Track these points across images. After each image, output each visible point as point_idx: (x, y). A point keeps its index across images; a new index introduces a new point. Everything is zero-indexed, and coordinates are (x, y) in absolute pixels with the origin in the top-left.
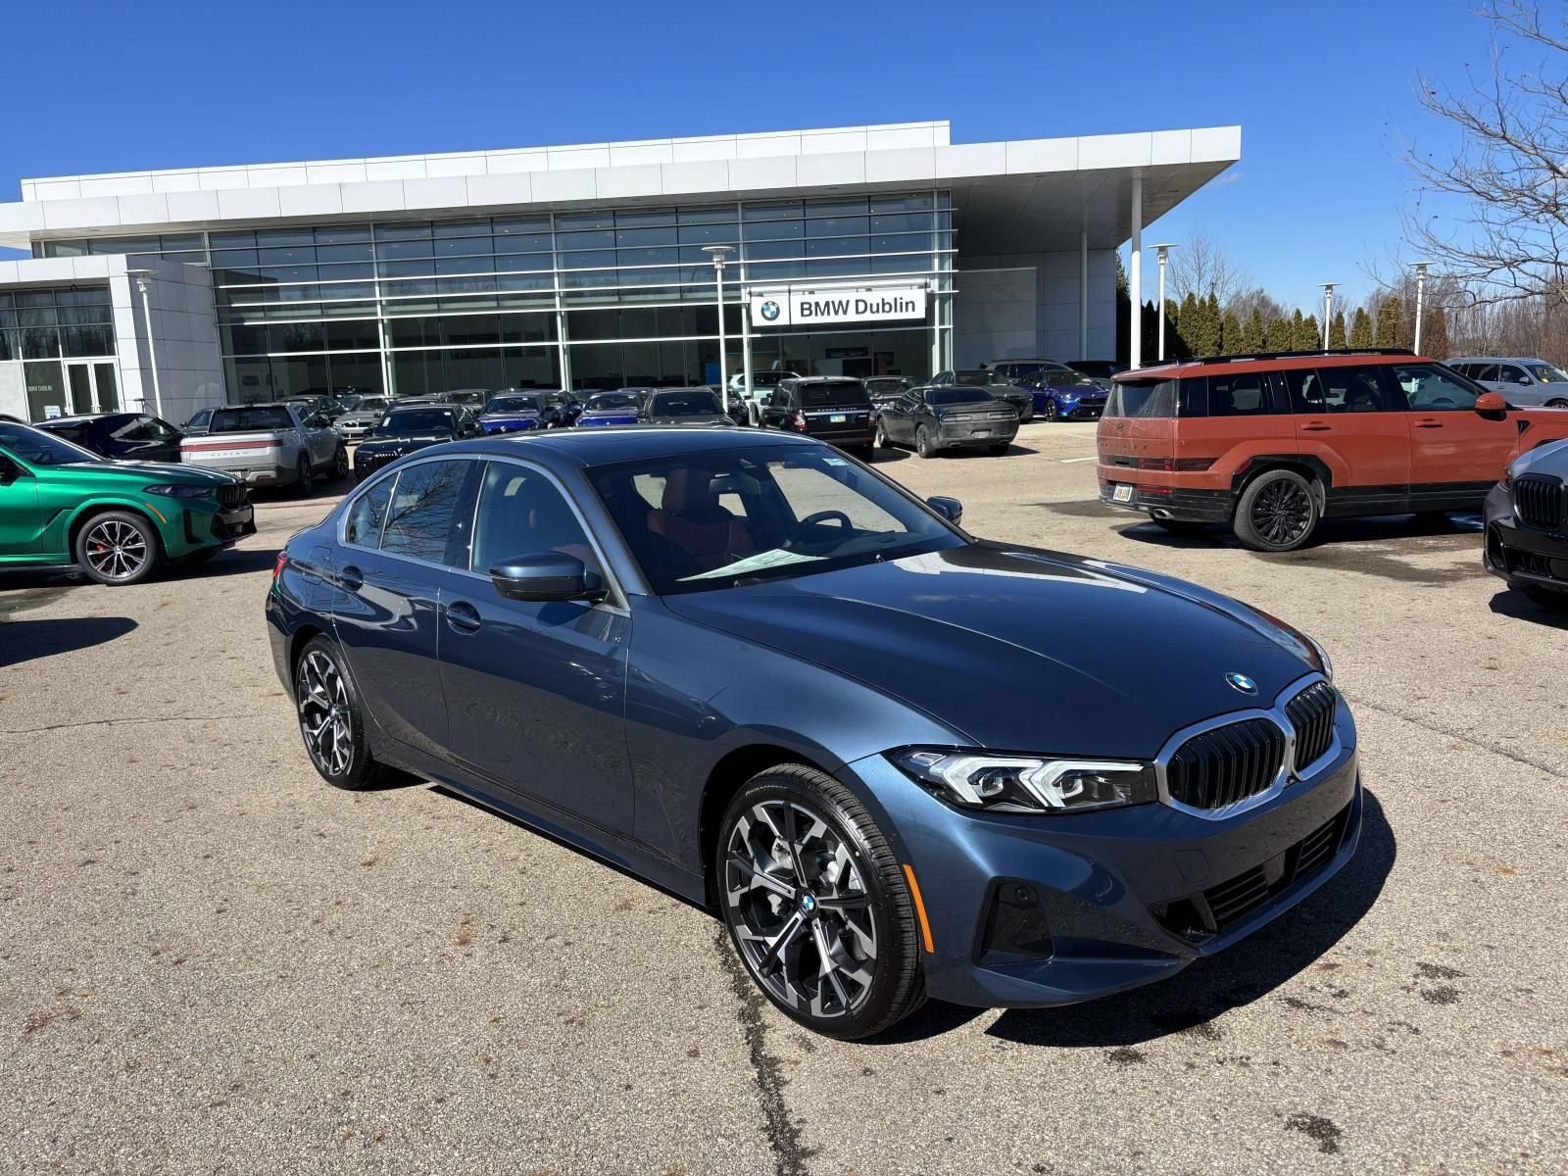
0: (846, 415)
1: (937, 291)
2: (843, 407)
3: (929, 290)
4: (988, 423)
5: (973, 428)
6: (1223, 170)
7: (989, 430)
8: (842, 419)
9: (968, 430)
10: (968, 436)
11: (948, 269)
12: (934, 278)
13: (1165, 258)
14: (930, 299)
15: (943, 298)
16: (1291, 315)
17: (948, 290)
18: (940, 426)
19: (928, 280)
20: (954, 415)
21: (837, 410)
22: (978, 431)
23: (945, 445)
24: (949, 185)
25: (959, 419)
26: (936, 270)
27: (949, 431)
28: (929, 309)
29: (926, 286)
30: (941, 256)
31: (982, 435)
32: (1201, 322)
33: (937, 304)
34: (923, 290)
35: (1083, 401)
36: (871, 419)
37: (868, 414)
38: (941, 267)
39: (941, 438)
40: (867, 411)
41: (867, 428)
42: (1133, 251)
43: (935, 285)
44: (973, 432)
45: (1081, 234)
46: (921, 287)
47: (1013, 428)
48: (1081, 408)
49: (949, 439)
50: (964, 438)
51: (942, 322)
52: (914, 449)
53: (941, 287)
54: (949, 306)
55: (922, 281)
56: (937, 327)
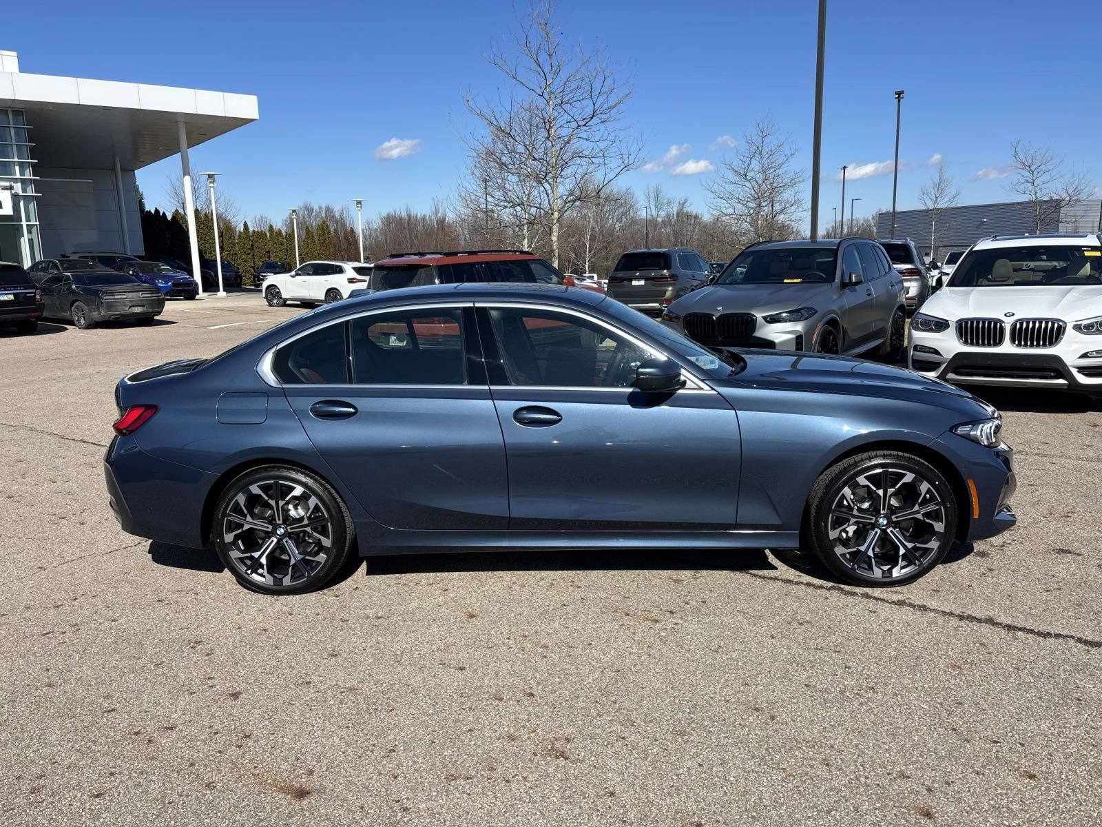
0: (14, 294)
1: (21, 194)
2: (10, 287)
3: (13, 192)
4: (142, 301)
5: (130, 305)
6: (245, 124)
7: (143, 306)
8: (11, 297)
9: (126, 306)
10: (126, 310)
11: (28, 175)
12: (17, 183)
13: (213, 182)
14: (16, 198)
15: (27, 199)
16: (241, 228)
17: (30, 192)
18: (102, 303)
19: (12, 184)
20: (112, 293)
21: (5, 290)
22: (133, 306)
23: (107, 318)
24: (23, 107)
25: (116, 297)
26: (18, 176)
27: (110, 306)
28: (16, 208)
29: (11, 188)
30: (21, 165)
31: (138, 310)
32: (206, 230)
33: (22, 204)
34: (9, 191)
35: (174, 285)
36: (38, 297)
37: (35, 293)
38: (22, 173)
39: (103, 313)
40: (34, 291)
41: (35, 304)
42: (184, 176)
43: (18, 188)
44: (130, 307)
45: (114, 157)
46: (5, 188)
47: (160, 304)
48: (173, 290)
49: (111, 313)
50: (122, 312)
51: (28, 219)
52: (72, 323)
53: (24, 190)
54: (32, 207)
55: (7, 184)
56: (24, 223)
